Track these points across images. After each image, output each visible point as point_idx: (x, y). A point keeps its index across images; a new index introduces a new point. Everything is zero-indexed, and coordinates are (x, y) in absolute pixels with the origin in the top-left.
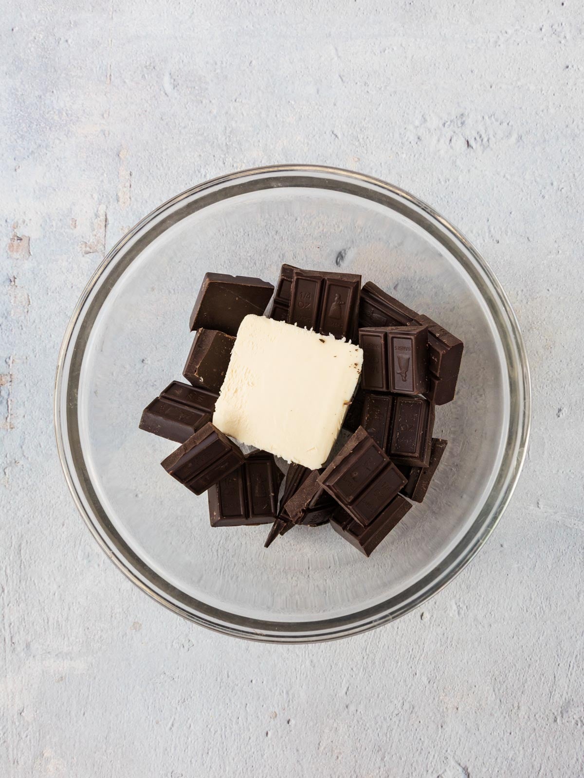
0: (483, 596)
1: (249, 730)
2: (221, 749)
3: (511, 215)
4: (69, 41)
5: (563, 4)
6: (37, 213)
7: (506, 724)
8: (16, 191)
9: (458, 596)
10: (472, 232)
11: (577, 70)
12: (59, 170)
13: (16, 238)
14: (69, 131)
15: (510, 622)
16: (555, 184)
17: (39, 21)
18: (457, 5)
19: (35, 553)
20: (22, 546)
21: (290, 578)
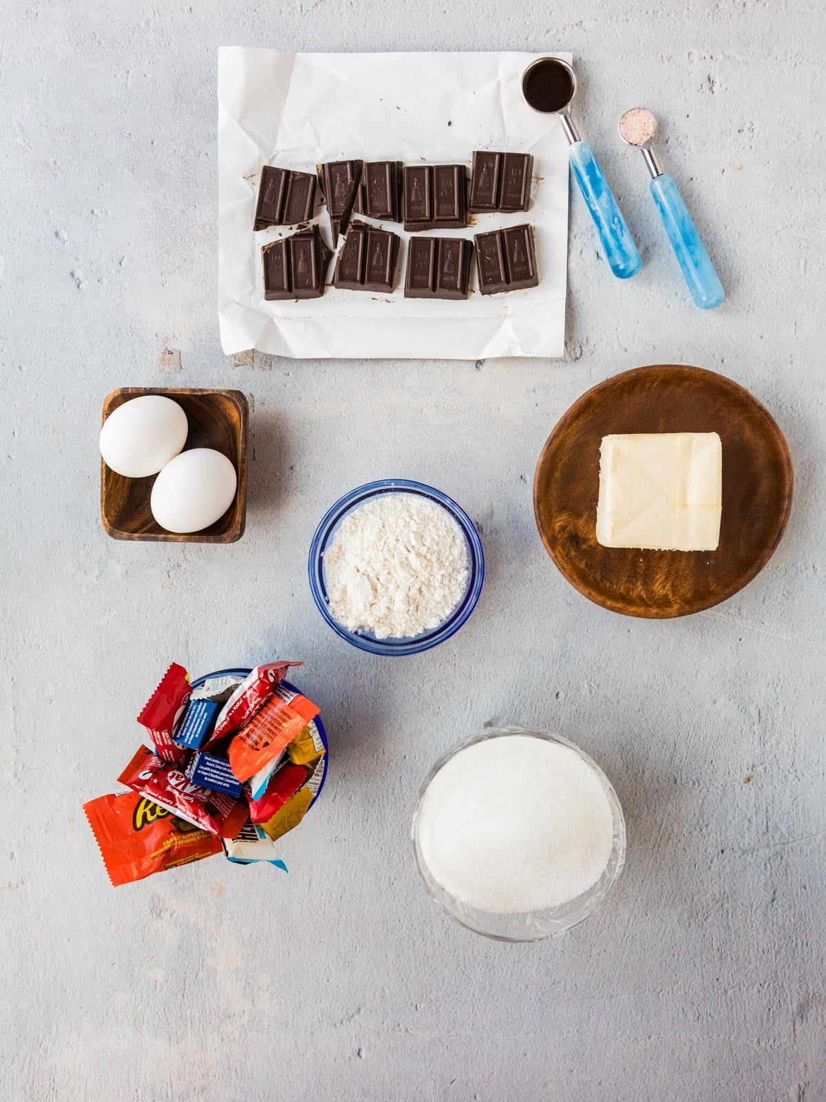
0: (612, 676)
1: (404, 799)
2: (379, 816)
3: (639, 325)
4: (209, 155)
5: (688, 116)
6: (186, 327)
7: (632, 786)
8: (165, 306)
9: (589, 677)
10: (602, 341)
11: (701, 182)
12: (206, 285)
13: (167, 352)
14: (213, 245)
15: (636, 698)
16: (679, 294)
17: (179, 134)
18: (587, 117)
19: (201, 648)
20: (189, 643)
21: (438, 667)
